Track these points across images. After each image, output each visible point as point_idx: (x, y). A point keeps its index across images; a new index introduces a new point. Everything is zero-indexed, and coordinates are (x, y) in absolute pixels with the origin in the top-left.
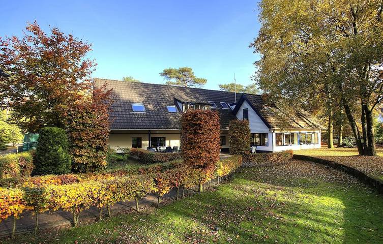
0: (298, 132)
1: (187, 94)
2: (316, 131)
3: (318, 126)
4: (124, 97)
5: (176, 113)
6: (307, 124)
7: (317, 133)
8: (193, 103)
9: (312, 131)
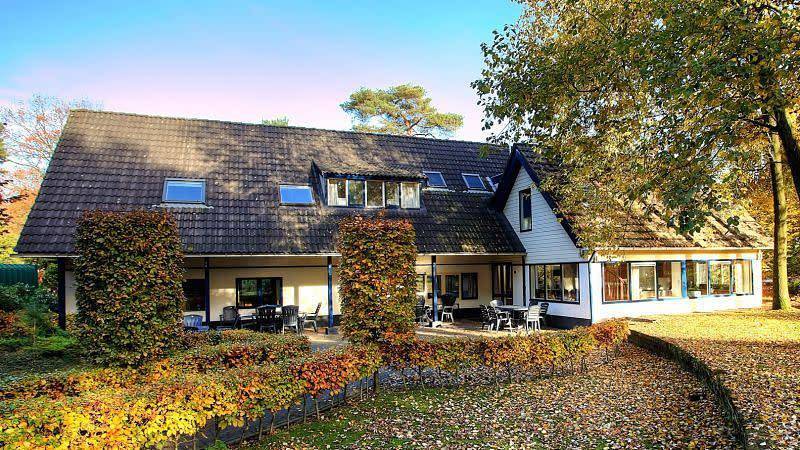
0: (683, 257)
1: (362, 151)
2: (743, 256)
3: (754, 240)
4: (161, 162)
5: (310, 206)
6: (718, 232)
7: (750, 262)
8: (363, 177)
9: (733, 256)
